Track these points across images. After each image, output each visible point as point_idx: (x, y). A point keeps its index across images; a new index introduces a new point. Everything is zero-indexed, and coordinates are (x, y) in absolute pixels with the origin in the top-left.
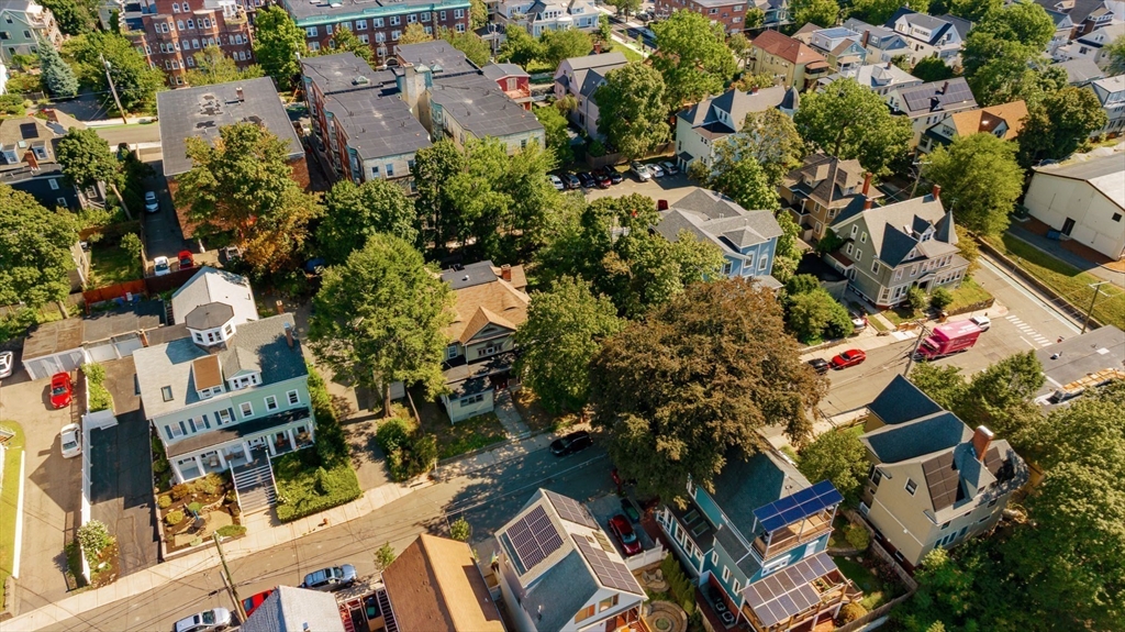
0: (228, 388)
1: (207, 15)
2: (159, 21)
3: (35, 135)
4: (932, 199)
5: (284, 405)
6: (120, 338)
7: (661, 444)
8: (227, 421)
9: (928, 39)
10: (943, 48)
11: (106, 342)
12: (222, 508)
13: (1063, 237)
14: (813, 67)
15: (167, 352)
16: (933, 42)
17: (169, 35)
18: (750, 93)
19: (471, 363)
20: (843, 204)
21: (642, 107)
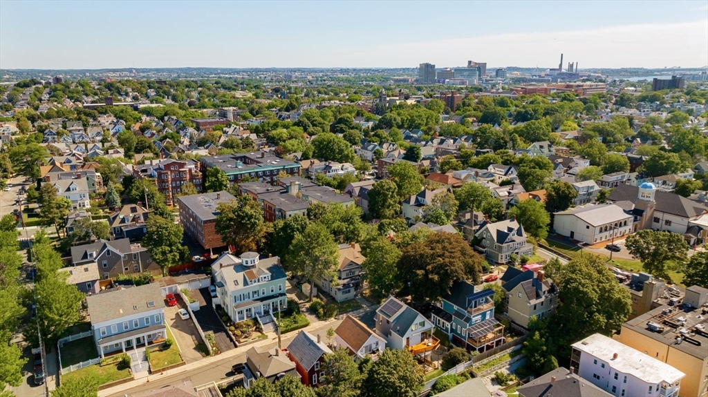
0: (259, 281)
1: (185, 171)
2: (164, 174)
3: (136, 211)
4: (513, 221)
5: (277, 291)
6: (193, 281)
7: (430, 276)
8: (256, 297)
9: (503, 174)
10: (510, 177)
11: (187, 282)
12: (255, 330)
13: (570, 239)
14: (456, 185)
15: (234, 269)
16: (505, 175)
17: (168, 180)
18: (432, 191)
19: (344, 279)
20: (478, 227)
21: (389, 196)
